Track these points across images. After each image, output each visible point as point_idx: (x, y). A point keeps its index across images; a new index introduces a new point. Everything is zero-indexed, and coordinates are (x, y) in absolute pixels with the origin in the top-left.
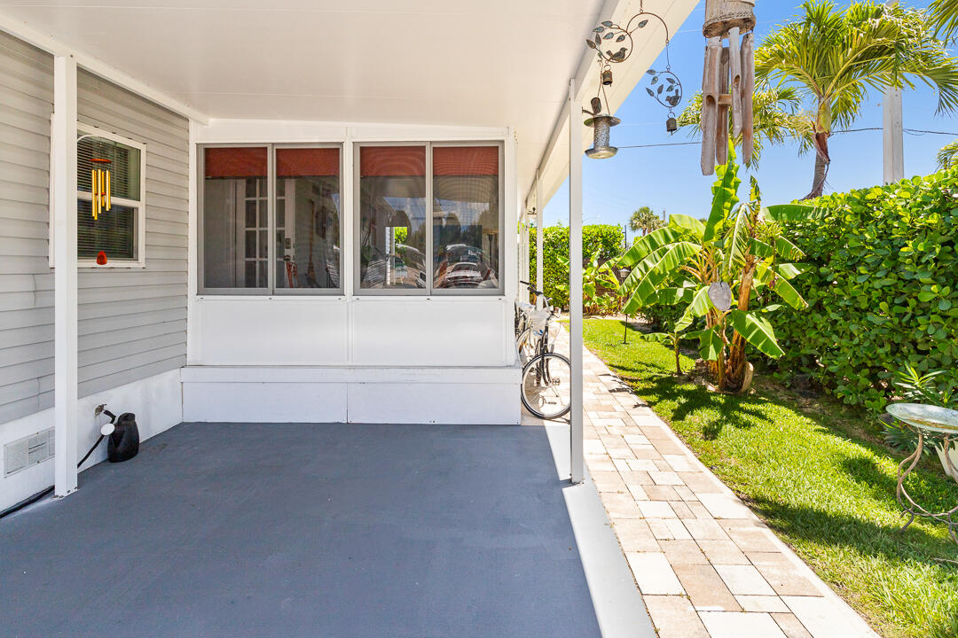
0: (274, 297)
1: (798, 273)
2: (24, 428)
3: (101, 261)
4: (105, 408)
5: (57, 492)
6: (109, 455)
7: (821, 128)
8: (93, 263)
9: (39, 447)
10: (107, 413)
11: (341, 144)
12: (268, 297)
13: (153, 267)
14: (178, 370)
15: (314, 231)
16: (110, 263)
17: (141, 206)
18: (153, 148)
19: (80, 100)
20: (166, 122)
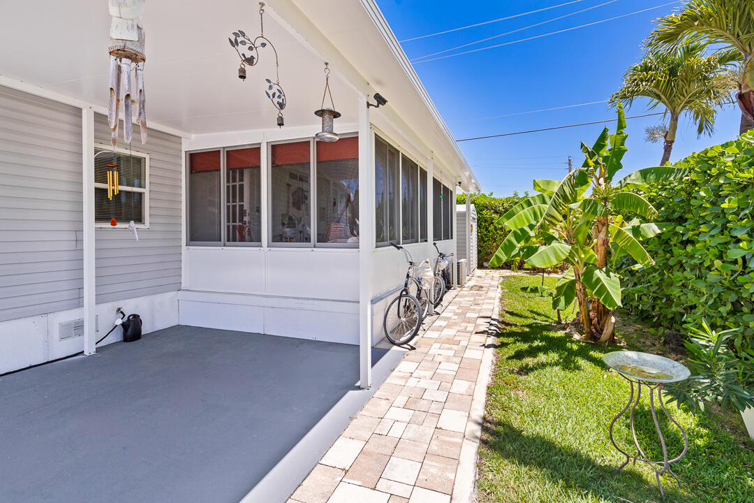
0: (224, 248)
1: (659, 231)
2: (70, 316)
3: (114, 224)
4: (121, 310)
5: (85, 353)
6: (124, 338)
7: (747, 86)
8: (108, 225)
9: (78, 327)
10: (122, 312)
11: (260, 144)
12: (221, 248)
13: (156, 228)
14: (175, 293)
15: (291, 205)
16: (119, 225)
17: (146, 191)
18: (154, 156)
19: (95, 130)
20: (165, 140)
